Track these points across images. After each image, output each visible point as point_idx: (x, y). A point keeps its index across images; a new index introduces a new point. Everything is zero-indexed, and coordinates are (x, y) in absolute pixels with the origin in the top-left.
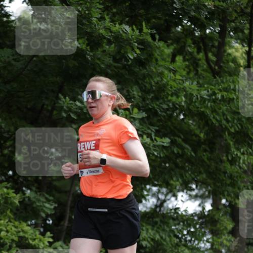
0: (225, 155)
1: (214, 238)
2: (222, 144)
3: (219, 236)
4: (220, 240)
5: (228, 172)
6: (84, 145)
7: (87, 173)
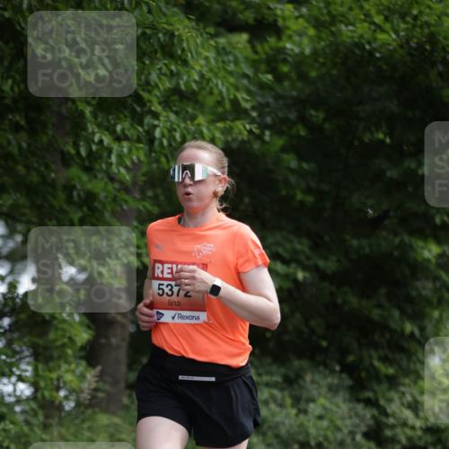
0: (70, 141)
1: (40, 366)
2: (64, 111)
3: (51, 364)
4: (54, 375)
5: (79, 187)
6: (172, 269)
7: (173, 318)
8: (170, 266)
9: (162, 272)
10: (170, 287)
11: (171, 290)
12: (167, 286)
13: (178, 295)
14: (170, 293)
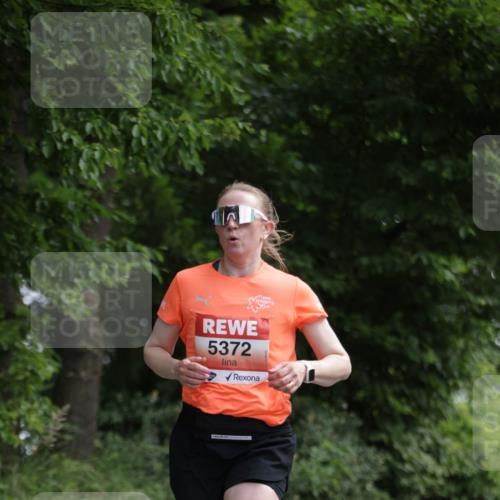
6: (227, 324)
7: (228, 379)
8: (225, 321)
9: (215, 328)
10: (224, 345)
11: (225, 348)
12: (221, 344)
13: (234, 353)
14: (224, 351)
